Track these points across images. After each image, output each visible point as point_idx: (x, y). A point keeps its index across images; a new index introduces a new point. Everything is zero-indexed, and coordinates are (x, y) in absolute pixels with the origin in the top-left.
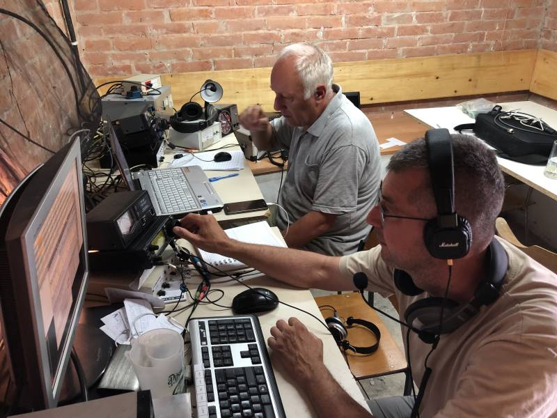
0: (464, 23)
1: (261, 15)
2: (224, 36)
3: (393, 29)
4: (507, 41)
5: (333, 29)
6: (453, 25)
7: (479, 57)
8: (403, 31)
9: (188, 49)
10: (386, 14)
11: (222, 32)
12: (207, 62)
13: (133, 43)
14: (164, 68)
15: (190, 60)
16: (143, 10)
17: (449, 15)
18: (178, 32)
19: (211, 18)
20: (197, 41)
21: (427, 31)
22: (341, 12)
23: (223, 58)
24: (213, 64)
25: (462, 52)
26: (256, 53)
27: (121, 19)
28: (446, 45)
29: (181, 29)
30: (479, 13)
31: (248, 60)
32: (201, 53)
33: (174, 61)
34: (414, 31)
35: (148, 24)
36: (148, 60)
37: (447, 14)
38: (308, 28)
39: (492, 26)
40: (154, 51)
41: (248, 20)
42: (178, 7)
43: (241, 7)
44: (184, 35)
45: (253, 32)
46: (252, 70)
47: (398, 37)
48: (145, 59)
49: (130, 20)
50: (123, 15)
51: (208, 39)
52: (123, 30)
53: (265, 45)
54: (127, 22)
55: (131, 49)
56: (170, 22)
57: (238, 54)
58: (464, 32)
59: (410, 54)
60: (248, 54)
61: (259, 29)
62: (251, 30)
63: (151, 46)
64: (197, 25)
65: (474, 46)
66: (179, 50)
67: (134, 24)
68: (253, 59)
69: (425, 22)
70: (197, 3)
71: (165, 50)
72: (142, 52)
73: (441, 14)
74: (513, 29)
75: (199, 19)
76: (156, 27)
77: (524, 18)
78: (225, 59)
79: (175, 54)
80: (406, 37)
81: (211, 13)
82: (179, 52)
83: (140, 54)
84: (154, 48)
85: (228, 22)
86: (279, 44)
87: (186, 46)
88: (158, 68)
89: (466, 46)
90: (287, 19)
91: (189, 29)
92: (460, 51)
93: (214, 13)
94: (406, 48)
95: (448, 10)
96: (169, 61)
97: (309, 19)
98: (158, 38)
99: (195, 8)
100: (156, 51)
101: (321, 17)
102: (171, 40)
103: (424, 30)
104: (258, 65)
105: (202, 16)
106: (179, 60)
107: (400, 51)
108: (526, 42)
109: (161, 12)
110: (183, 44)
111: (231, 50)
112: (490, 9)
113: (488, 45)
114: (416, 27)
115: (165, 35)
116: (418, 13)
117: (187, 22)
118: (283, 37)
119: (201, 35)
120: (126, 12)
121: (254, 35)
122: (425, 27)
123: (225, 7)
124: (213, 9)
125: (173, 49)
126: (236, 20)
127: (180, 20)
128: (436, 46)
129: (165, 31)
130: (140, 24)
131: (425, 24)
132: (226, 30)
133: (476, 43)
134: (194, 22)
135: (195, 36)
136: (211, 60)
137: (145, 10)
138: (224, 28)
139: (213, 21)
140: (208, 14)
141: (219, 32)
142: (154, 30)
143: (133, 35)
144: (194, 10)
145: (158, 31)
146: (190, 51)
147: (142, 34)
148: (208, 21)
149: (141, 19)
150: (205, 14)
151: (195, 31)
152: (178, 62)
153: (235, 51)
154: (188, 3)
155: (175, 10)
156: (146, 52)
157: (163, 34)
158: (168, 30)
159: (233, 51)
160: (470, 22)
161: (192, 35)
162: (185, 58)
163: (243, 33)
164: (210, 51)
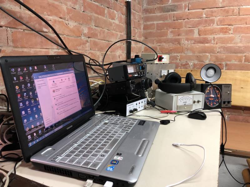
2: (238, 46)
9: (207, 54)
11: (237, 43)
12: (220, 64)
13: (171, 48)
14: (188, 65)
15: (207, 62)
16: (181, 29)
18: (202, 43)
19: (229, 34)
20: (215, 49)
23: (233, 62)
24: (224, 66)
27: (167, 35)
29: (204, 41)
32: (217, 58)
33: (196, 62)
35: (183, 37)
36: (178, 60)
40: (183, 54)
42: (205, 27)
44: (207, 45)
48: (177, 59)
49: (172, 35)
50: (169, 32)
51: (224, 47)
52: (167, 41)
54: (170, 36)
56: (198, 36)
57: (247, 60)
63: (182, 51)
64: (217, 38)
66: (201, 55)
67: (174, 37)
70: (220, 23)
71: (191, 54)
72: (175, 54)
75: (219, 34)
78: (236, 63)
79: (198, 57)
81: (230, 30)
82: (200, 56)
83: (174, 56)
84: (184, 52)
85: (242, 37)
87: (206, 52)
88: (184, 65)
91: (211, 41)
93: (232, 30)
96: (193, 62)
98: (188, 46)
99: (218, 26)
100: (184, 55)
102: (196, 48)
105: (223, 32)
106: (199, 61)
109: (192, 30)
110: (205, 51)
111: (242, 57)
115: (193, 45)
117: (210, 36)
120: (171, 30)
123: (242, 26)
124: (232, 27)
125: (197, 54)
127: (205, 35)
129: (193, 42)
130: (178, 37)
132: (241, 42)
135: (215, 45)
136: (224, 63)
138: (239, 40)
139: (231, 35)
140: (228, 31)
141: (235, 43)
142: (186, 41)
143: (172, 44)
144: (217, 28)
145: (188, 42)
146: (208, 56)
147: (178, 44)
148: (227, 36)
149: (179, 34)
150: (225, 30)
151: (215, 42)
152: (199, 63)
153: (245, 57)
154: (214, 24)
155: (203, 28)
156: (179, 55)
157: (191, 44)
158: (195, 41)
159: (244, 57)
161: (212, 45)
162: (204, 60)
164: (224, 57)
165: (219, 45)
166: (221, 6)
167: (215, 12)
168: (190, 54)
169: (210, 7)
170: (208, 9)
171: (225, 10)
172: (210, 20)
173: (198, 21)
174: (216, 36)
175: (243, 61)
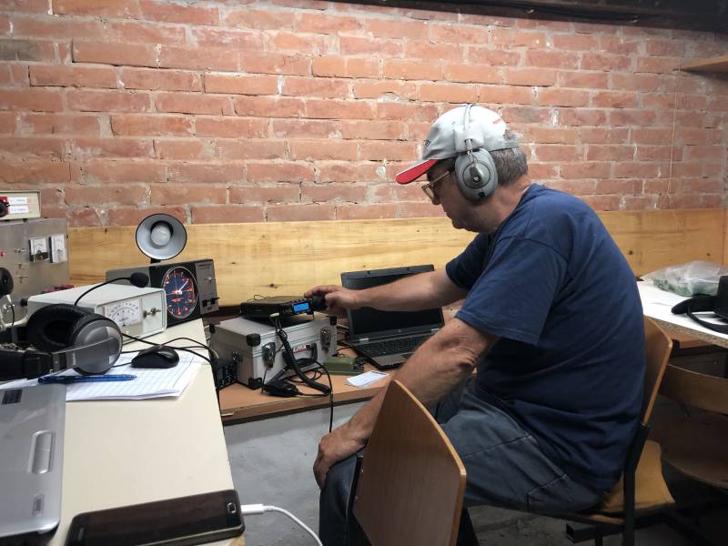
0: (609, 165)
1: (279, 134)
2: (212, 166)
4: (676, 194)
5: (402, 163)
6: (593, 166)
7: (639, 216)
9: (143, 185)
11: (209, 159)
12: (178, 210)
13: (33, 168)
14: (94, 216)
15: (144, 204)
16: (57, 114)
17: (587, 151)
18: (126, 154)
19: (189, 134)
20: (159, 172)
21: (554, 173)
22: (415, 136)
23: (208, 203)
24: (188, 213)
25: (612, 209)
26: (271, 198)
27: (14, 127)
29: (131, 150)
30: (631, 151)
31: (255, 209)
32: (167, 193)
33: (115, 206)
34: (535, 172)
35: (65, 137)
36: (62, 202)
37: (583, 149)
38: (362, 159)
39: (650, 171)
40: (73, 185)
41: (256, 140)
42: (126, 112)
43: (244, 118)
44: (137, 160)
45: (265, 162)
46: (263, 226)
48: (57, 200)
49: (32, 130)
50: (18, 119)
51: (181, 168)
52: (16, 146)
53: (287, 186)
54: (24, 131)
56: (110, 136)
57: (236, 197)
58: (612, 178)
60: (256, 200)
61: (276, 157)
62: (261, 157)
63: (69, 175)
64: (162, 144)
65: (629, 201)
66: (126, 186)
67: (39, 136)
68: (266, 207)
69: (551, 159)
70: (163, 106)
71: (99, 185)
72: (50, 186)
73: (573, 149)
74: (684, 177)
75: (166, 134)
76: (82, 144)
77: (695, 160)
78: (213, 205)
79: (118, 192)
81: (189, 126)
82: (125, 190)
83: (48, 190)
84: (76, 180)
85: (218, 143)
86: (312, 184)
87: (137, 180)
88: (82, 216)
89: (617, 201)
90: (324, 143)
91: (147, 150)
92: (607, 208)
93: (194, 126)
95: (583, 143)
96: (104, 205)
97: (363, 146)
98: (84, 162)
99: (161, 115)
100: (78, 187)
101: (383, 143)
102: (110, 167)
103: (549, 173)
104: (274, 218)
105: (173, 130)
106: (123, 204)
108: (705, 198)
109: (93, 118)
110: (133, 175)
111: (223, 191)
112: (646, 146)
113: (649, 201)
114: (538, 167)
115: (99, 159)
117: (143, 138)
118: (318, 172)
119: (168, 162)
120: (24, 114)
121: (267, 166)
122: (551, 166)
123: (214, 117)
124: (193, 119)
125: (114, 185)
126: (233, 140)
127: (130, 134)
129: (99, 151)
130: (49, 136)
131: (551, 163)
132: (217, 155)
133: (631, 196)
134: (156, 138)
135: (158, 162)
136: (186, 206)
137: (63, 114)
138: (212, 152)
139: (193, 139)
140: (184, 127)
141: (203, 159)
142: (79, 149)
143: (34, 156)
144: (157, 119)
145: (85, 150)
146: (145, 189)
147: (54, 155)
148: (183, 139)
149: (53, 128)
150: (177, 126)
151: (158, 155)
152: (122, 207)
153: (231, 193)
154: (148, 106)
155: (121, 116)
156: (60, 186)
157: (95, 156)
158: (104, 149)
159: (228, 192)
160: (619, 164)
161: (152, 160)
162: (136, 201)
163: (247, 162)
164: (185, 191)
166: (160, 65)
167: (147, 76)
168: (94, 185)
169: (133, 63)
170: (128, 68)
171: (171, 76)
172: (136, 96)
173: (106, 95)
174: (158, 140)
175: (228, 201)
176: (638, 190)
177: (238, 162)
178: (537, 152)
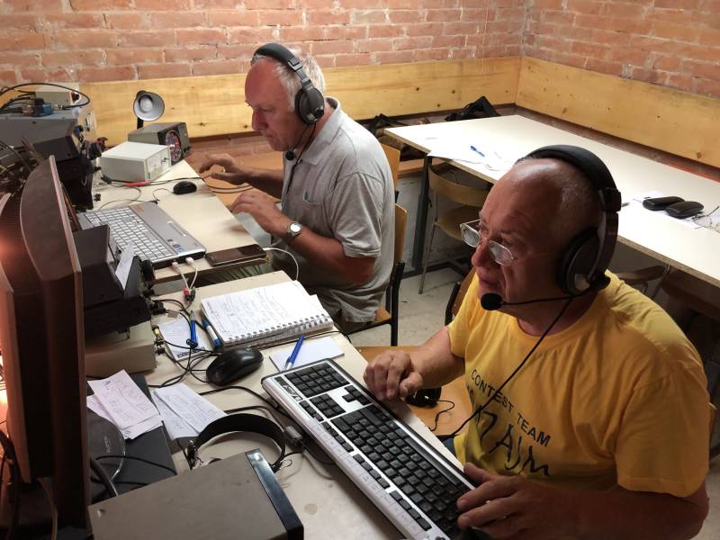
0: (442, 25)
1: (199, 7)
2: (150, 34)
3: (363, 29)
4: (489, 46)
5: (292, 27)
6: (431, 26)
7: (461, 64)
8: (376, 32)
9: (100, 50)
10: (354, 11)
11: (147, 28)
12: (127, 68)
13: (17, 39)
14: (65, 75)
15: (102, 65)
17: (426, 15)
18: (83, 26)
19: (130, 9)
20: (112, 40)
21: (402, 32)
22: (300, 6)
23: (149, 63)
24: (136, 70)
25: (443, 58)
26: (196, 57)
28: (425, 50)
29: (87, 22)
30: (459, 13)
31: (184, 66)
32: (118, 55)
33: (81, 67)
34: (388, 32)
35: (38, 13)
36: (40, 65)
37: (424, 13)
38: (262, 25)
39: (471, 28)
40: (48, 52)
41: (181, 12)
44: (93, 30)
45: (190, 29)
46: (191, 79)
47: (370, 39)
48: (37, 63)
49: (12, 9)
51: (128, 36)
53: (207, 47)
54: (7, 10)
55: (14, 49)
56: (70, 11)
57: (170, 58)
58: (443, 35)
59: (385, 60)
60: (184, 58)
61: (197, 25)
62: (186, 26)
63: (44, 45)
64: (111, 16)
65: (455, 52)
66: (87, 51)
67: (18, 14)
68: (191, 64)
69: (400, 21)
71: (66, 51)
72: (30, 52)
73: (417, 13)
74: (495, 33)
75: (113, 9)
76: (50, 19)
77: (504, 20)
78: (153, 64)
79: (81, 56)
80: (379, 39)
81: (130, 1)
82: (86, 54)
83: (28, 56)
84: (49, 47)
85: (153, 15)
86: (224, 45)
87: (95, 46)
88: (57, 75)
89: (446, 52)
90: (233, 13)
91: (100, 22)
92: (440, 58)
93: (133, 1)
94: (379, 52)
95: (424, 8)
96: (73, 66)
97: (261, 14)
98: (54, 33)
100: (51, 52)
101: (277, 12)
102: (74, 36)
103: (399, 32)
104: (199, 73)
105: (118, 5)
106: (87, 65)
107: (373, 56)
108: (508, 48)
110: (92, 42)
111: (160, 53)
112: (469, 9)
113: (469, 51)
114: (391, 27)
115: (64, 30)
116: (392, 11)
117: (96, 12)
118: (229, 36)
121: (191, 33)
122: (399, 27)
125: (78, 50)
126: (165, 12)
127: (86, 9)
128: (414, 51)
129: (63, 23)
130: (25, 13)
131: (401, 24)
132: (153, 25)
133: (457, 49)
135: (109, 32)
136: (133, 66)
138: (149, 22)
139: (134, 12)
140: (126, 2)
141: (143, 28)
142: (48, 23)
143: (16, 29)
145: (53, 23)
146: (102, 53)
147: (30, 28)
148: (126, 12)
149: (27, 6)
151: (109, 24)
152: (86, 67)
153: (166, 54)
156: (37, 52)
157: (61, 28)
158: (68, 22)
159: (164, 54)
160: (450, 23)
161: (105, 30)
162: (96, 63)
163: (176, 29)
164: (132, 54)
165: (117, 31)
168: (63, 51)
174: (107, 13)
175: (164, 62)
176: (462, 43)
177: (169, 30)
178: (390, 16)
